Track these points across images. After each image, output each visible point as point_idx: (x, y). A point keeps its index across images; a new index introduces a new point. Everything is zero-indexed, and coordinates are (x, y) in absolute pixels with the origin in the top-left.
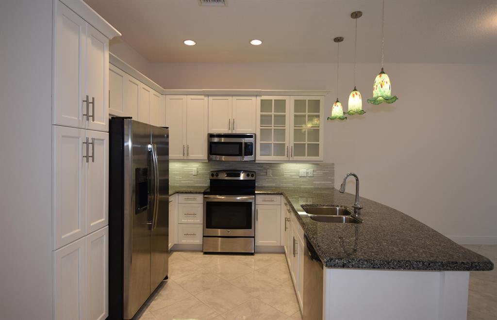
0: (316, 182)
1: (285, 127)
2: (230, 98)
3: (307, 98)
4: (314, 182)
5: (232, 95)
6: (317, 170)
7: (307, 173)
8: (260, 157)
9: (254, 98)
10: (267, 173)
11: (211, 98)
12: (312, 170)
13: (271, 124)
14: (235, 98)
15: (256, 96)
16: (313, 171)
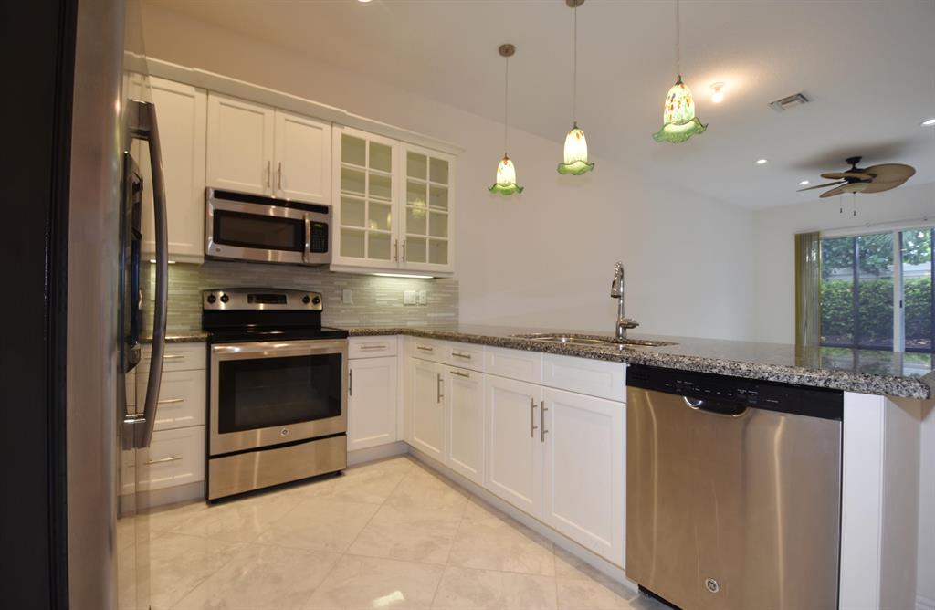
0: (433, 315)
1: (390, 201)
2: (269, 112)
3: (429, 154)
4: (429, 315)
5: (275, 108)
6: (434, 292)
7: (418, 298)
8: (339, 259)
9: (327, 127)
10: (342, 297)
11: (214, 99)
12: (425, 292)
13: (364, 192)
14: (281, 116)
15: (333, 123)
16: (428, 294)
